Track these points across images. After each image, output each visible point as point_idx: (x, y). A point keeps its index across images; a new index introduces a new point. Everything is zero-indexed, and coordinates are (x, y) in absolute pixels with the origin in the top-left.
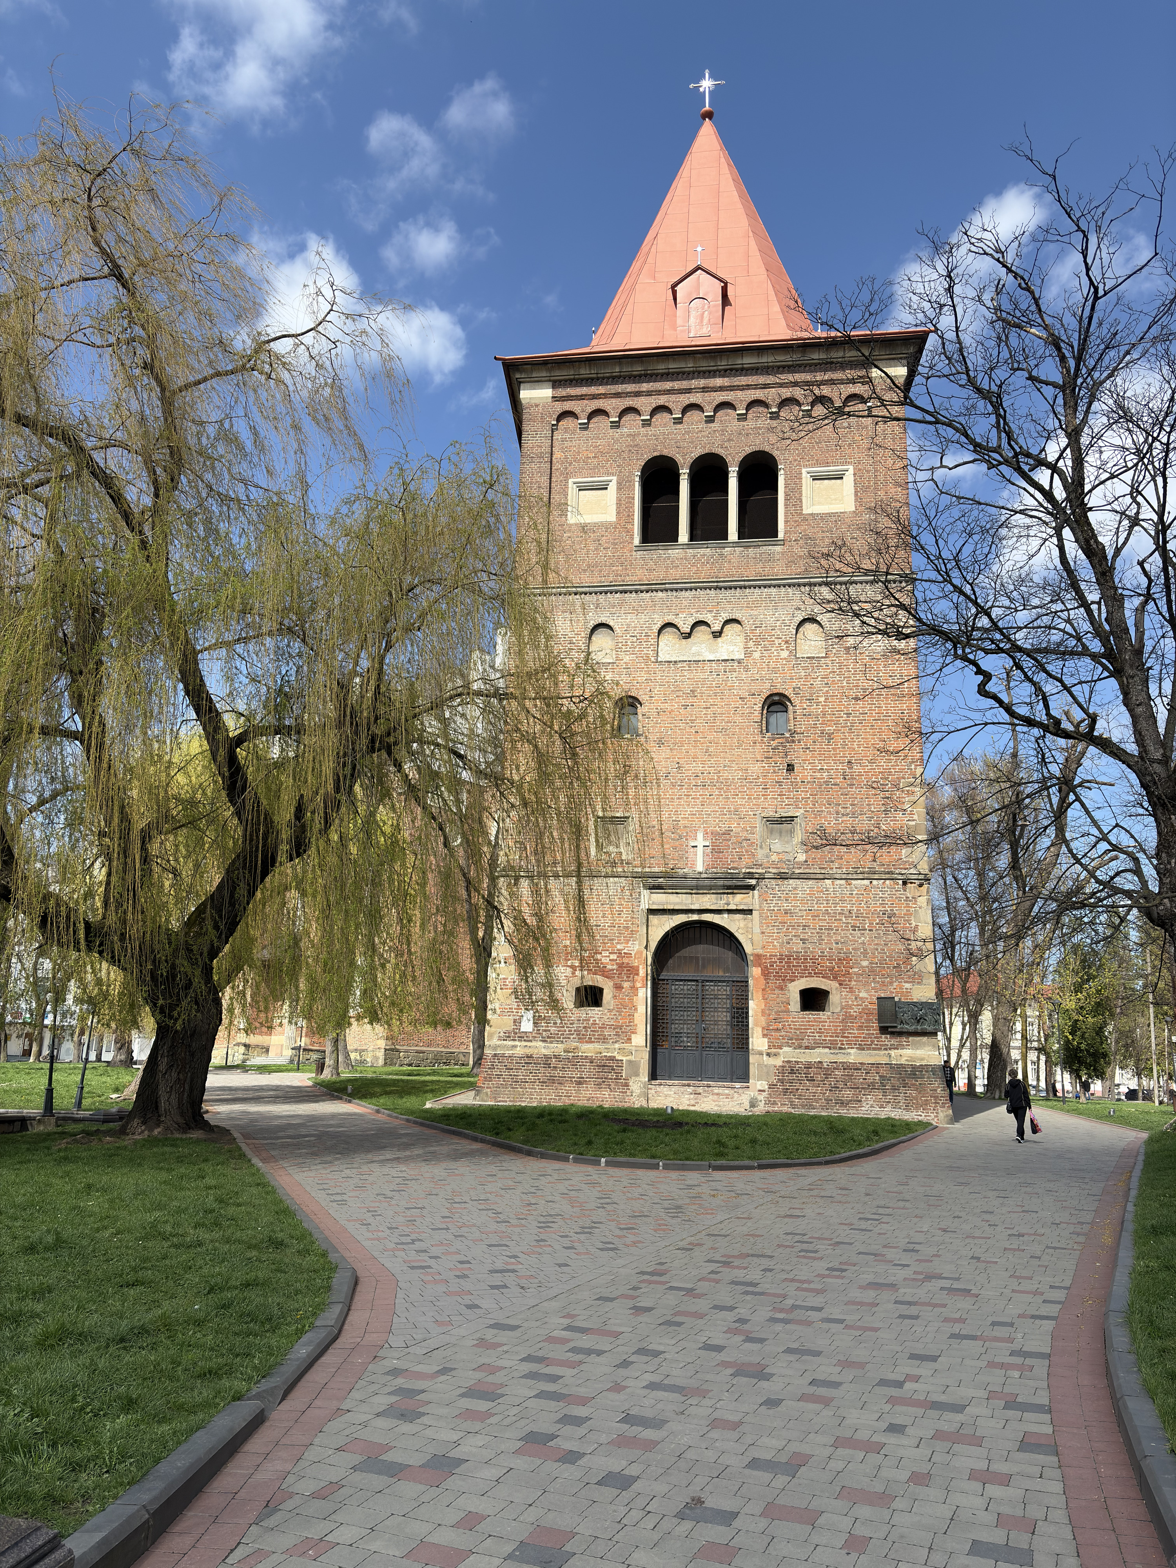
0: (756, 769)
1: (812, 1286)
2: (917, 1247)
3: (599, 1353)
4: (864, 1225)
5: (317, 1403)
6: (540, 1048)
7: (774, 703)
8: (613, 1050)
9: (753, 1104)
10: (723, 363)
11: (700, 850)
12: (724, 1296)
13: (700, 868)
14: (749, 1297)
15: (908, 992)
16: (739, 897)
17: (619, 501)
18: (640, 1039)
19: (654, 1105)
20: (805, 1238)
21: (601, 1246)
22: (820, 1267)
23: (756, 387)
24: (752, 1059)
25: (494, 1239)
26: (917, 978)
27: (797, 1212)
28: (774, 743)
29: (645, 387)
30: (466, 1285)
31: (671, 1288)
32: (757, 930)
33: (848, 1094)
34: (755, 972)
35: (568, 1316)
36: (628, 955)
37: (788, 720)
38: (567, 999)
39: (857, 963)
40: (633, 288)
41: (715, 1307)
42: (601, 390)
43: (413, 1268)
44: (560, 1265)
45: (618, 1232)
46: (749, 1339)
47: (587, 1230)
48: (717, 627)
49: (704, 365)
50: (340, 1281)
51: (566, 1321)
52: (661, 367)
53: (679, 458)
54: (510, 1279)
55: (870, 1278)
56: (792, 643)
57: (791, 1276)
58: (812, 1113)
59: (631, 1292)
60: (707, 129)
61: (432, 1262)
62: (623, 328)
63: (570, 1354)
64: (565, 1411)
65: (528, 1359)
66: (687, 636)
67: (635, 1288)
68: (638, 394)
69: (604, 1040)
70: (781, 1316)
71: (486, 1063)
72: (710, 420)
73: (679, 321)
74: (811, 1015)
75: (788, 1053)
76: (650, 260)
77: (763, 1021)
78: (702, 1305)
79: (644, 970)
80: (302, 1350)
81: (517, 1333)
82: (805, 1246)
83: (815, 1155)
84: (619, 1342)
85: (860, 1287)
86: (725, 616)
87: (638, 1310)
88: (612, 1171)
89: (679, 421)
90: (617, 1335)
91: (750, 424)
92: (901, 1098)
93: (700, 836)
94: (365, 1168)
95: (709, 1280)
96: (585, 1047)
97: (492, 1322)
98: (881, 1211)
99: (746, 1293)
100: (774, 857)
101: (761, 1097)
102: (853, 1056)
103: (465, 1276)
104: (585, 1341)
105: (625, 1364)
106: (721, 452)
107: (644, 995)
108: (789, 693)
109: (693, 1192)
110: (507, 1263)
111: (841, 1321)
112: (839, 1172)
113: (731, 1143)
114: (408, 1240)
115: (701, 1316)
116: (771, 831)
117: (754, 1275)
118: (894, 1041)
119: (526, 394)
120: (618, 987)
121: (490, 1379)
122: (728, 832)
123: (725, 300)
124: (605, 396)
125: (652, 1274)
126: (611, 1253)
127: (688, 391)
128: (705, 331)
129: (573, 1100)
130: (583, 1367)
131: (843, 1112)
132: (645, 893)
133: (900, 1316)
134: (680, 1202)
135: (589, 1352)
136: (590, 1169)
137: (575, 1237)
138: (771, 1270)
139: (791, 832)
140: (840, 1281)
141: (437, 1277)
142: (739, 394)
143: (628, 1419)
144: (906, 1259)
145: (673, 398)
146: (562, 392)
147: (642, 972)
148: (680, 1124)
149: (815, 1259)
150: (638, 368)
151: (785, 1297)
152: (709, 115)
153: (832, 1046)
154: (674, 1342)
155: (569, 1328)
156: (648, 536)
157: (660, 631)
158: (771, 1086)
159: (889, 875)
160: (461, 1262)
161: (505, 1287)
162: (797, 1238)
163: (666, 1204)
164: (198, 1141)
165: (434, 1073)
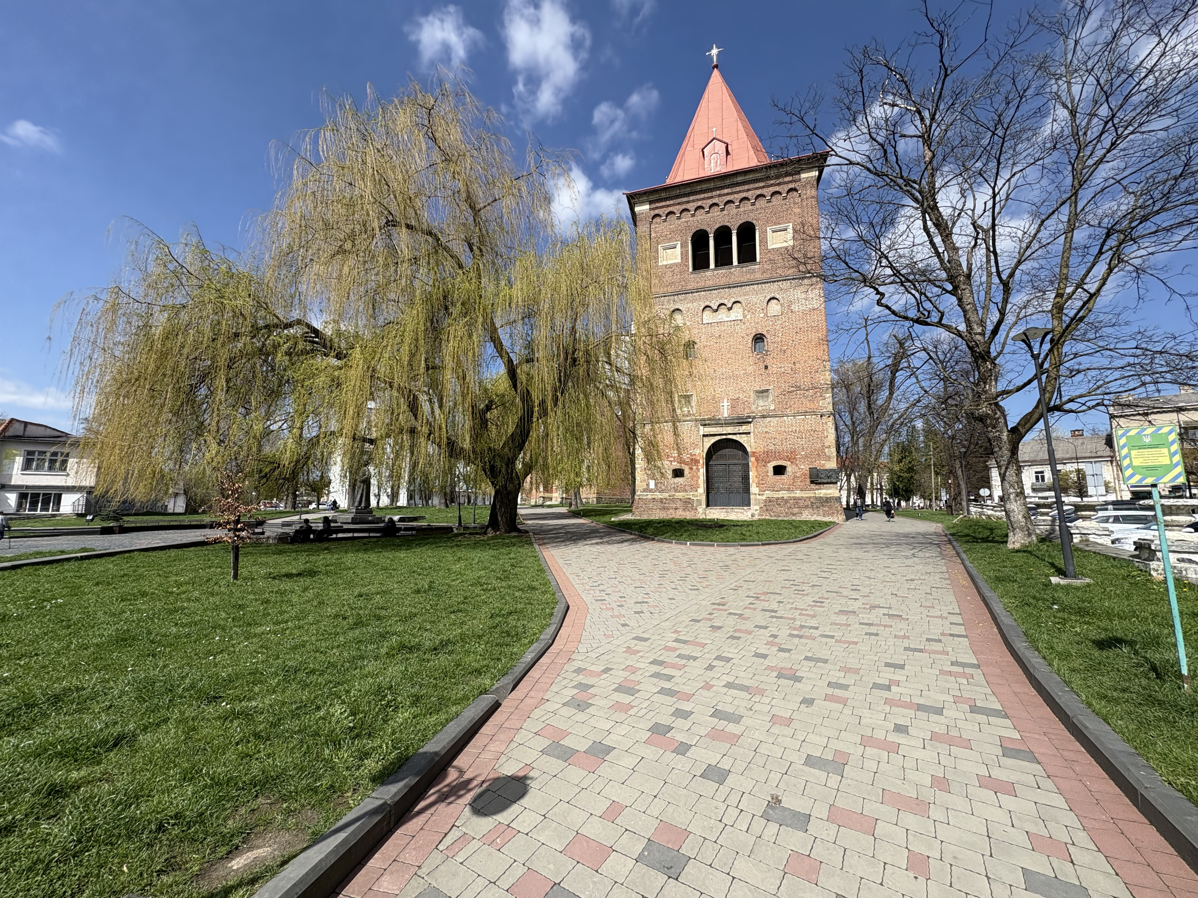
0: (750, 369)
1: (807, 612)
2: (858, 588)
3: (695, 659)
4: (824, 575)
5: (532, 694)
6: (658, 495)
7: (758, 339)
8: (690, 495)
9: (753, 516)
10: (728, 182)
11: (726, 407)
12: (761, 619)
13: (726, 415)
14: (774, 620)
15: (824, 465)
16: (744, 427)
17: (682, 254)
18: (702, 490)
19: (708, 517)
20: (795, 583)
21: (690, 587)
22: (809, 600)
23: (744, 191)
24: (752, 497)
25: (639, 585)
26: (829, 458)
27: (786, 568)
28: (758, 357)
29: (691, 198)
30: (623, 612)
31: (730, 614)
32: (753, 441)
33: (796, 510)
34: (752, 459)
35: (676, 632)
36: (695, 455)
37: (764, 346)
38: (669, 474)
39: (799, 453)
40: (684, 153)
41: (756, 626)
42: (671, 202)
43: (597, 600)
44: (670, 599)
45: (698, 580)
46: (781, 650)
47: (683, 579)
48: (729, 305)
49: (719, 184)
50: (559, 610)
51: (675, 636)
52: (699, 188)
53: (708, 230)
54: (645, 607)
55: (839, 608)
56: (765, 310)
57: (794, 606)
58: (780, 519)
59: (708, 616)
60: (716, 72)
61: (606, 597)
62: (680, 173)
63: (678, 659)
64: (677, 706)
65: (654, 662)
66: (716, 311)
67: (711, 614)
68: (688, 202)
69: (686, 491)
70: (795, 632)
71: (636, 502)
72: (723, 210)
73: (706, 166)
74: (778, 477)
75: (769, 493)
76: (691, 139)
77: (756, 480)
78: (749, 625)
79: (702, 461)
80: (529, 657)
81: (647, 643)
82: (797, 588)
83: (788, 539)
84: (706, 650)
85: (835, 613)
86: (733, 300)
87: (715, 628)
88: (692, 547)
89: (708, 212)
90: (704, 645)
91: (742, 209)
92: (821, 511)
93: (725, 400)
94: (582, 548)
95: (750, 608)
96: (677, 494)
97: (634, 635)
98: (830, 567)
99: (772, 617)
100: (760, 408)
101: (756, 513)
102: (798, 494)
103: (622, 606)
104: (686, 650)
105: (710, 667)
106: (728, 224)
107: (702, 471)
108: (765, 333)
109: (733, 558)
110: (644, 598)
111: (832, 637)
112: (802, 546)
113: (748, 534)
114: (596, 584)
115: (750, 633)
116: (758, 397)
117: (774, 606)
118: (817, 487)
119: (637, 209)
120: (691, 469)
121: (632, 677)
122: (738, 399)
123: (728, 153)
124: (674, 205)
125: (719, 604)
126: (696, 592)
127: (712, 197)
128: (718, 169)
129: (673, 516)
130: (686, 669)
131: (794, 518)
132: (702, 428)
133: (866, 634)
134: (727, 564)
135: (689, 658)
136: (683, 547)
137: (677, 583)
138: (782, 602)
139: (767, 397)
140: (823, 609)
141: (608, 606)
142: (736, 196)
143: (717, 714)
144: (855, 595)
145: (704, 202)
146: (653, 206)
147: (701, 462)
148: (722, 526)
149: (804, 595)
150: (688, 190)
151: (794, 619)
152: (716, 66)
153: (788, 490)
154: (736, 651)
155: (677, 640)
156: (695, 268)
157: (703, 310)
158: (761, 508)
159: (814, 413)
160: (621, 597)
161: (642, 612)
162: (791, 582)
163: (721, 564)
164: (515, 537)
165: (616, 506)
